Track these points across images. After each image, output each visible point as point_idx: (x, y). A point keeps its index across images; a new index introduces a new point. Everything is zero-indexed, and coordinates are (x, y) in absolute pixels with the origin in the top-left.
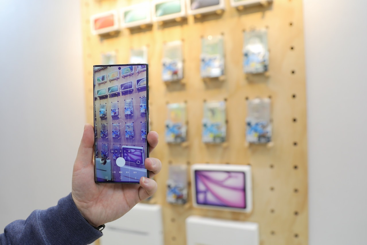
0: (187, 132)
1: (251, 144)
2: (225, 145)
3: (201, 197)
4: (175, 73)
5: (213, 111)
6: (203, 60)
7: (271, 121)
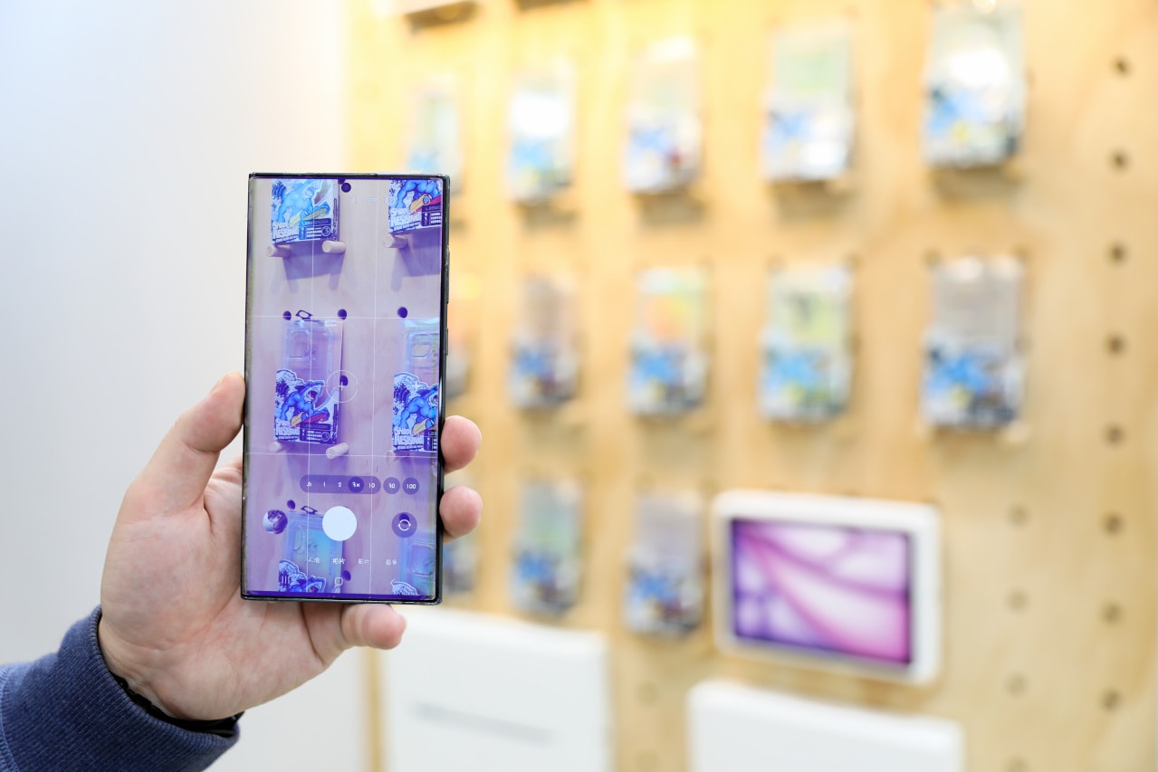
0: (709, 379)
1: (943, 432)
2: (842, 427)
3: (749, 615)
4: (674, 160)
5: (803, 305)
6: (774, 117)
7: (1021, 345)
